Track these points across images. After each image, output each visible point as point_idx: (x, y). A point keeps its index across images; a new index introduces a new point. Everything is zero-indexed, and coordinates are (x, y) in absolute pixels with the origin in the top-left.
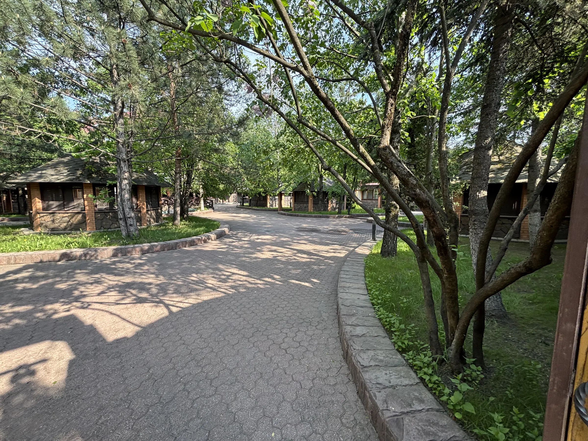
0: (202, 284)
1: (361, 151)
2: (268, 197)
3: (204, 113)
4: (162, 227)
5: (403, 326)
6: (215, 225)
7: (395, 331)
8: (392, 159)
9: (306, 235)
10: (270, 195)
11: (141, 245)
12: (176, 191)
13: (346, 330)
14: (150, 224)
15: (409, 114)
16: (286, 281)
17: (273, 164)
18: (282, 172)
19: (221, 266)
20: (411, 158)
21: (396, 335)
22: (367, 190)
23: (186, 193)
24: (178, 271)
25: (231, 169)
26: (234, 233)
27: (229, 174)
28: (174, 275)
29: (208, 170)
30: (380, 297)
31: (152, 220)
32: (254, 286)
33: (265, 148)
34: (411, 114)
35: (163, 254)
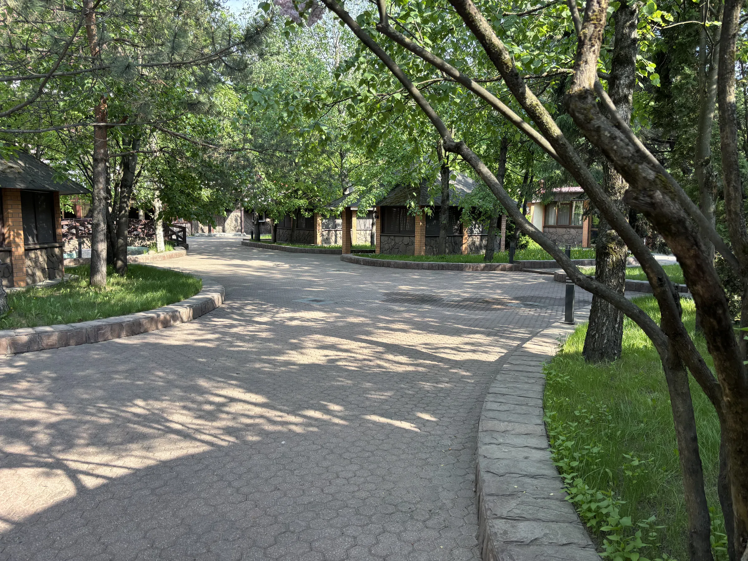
0: (158, 422)
1: (528, 102)
2: (319, 220)
3: (163, 15)
4: (62, 291)
5: (627, 521)
6: (189, 285)
7: (610, 533)
8: (600, 121)
9: (407, 311)
10: (324, 216)
11: (12, 333)
12: (97, 203)
13: (493, 530)
14: (34, 281)
15: (657, 16)
16: (357, 417)
17: (328, 138)
18: (352, 160)
19: (203, 383)
20: (661, 125)
21: (610, 542)
22: (555, 203)
23: (120, 210)
24: (100, 393)
25: (227, 151)
26: (236, 305)
27: (222, 162)
28: (92, 402)
29: (173, 154)
30: (576, 455)
31: (39, 273)
32: (279, 428)
33: (308, 100)
34: (662, 17)
35: (64, 352)
